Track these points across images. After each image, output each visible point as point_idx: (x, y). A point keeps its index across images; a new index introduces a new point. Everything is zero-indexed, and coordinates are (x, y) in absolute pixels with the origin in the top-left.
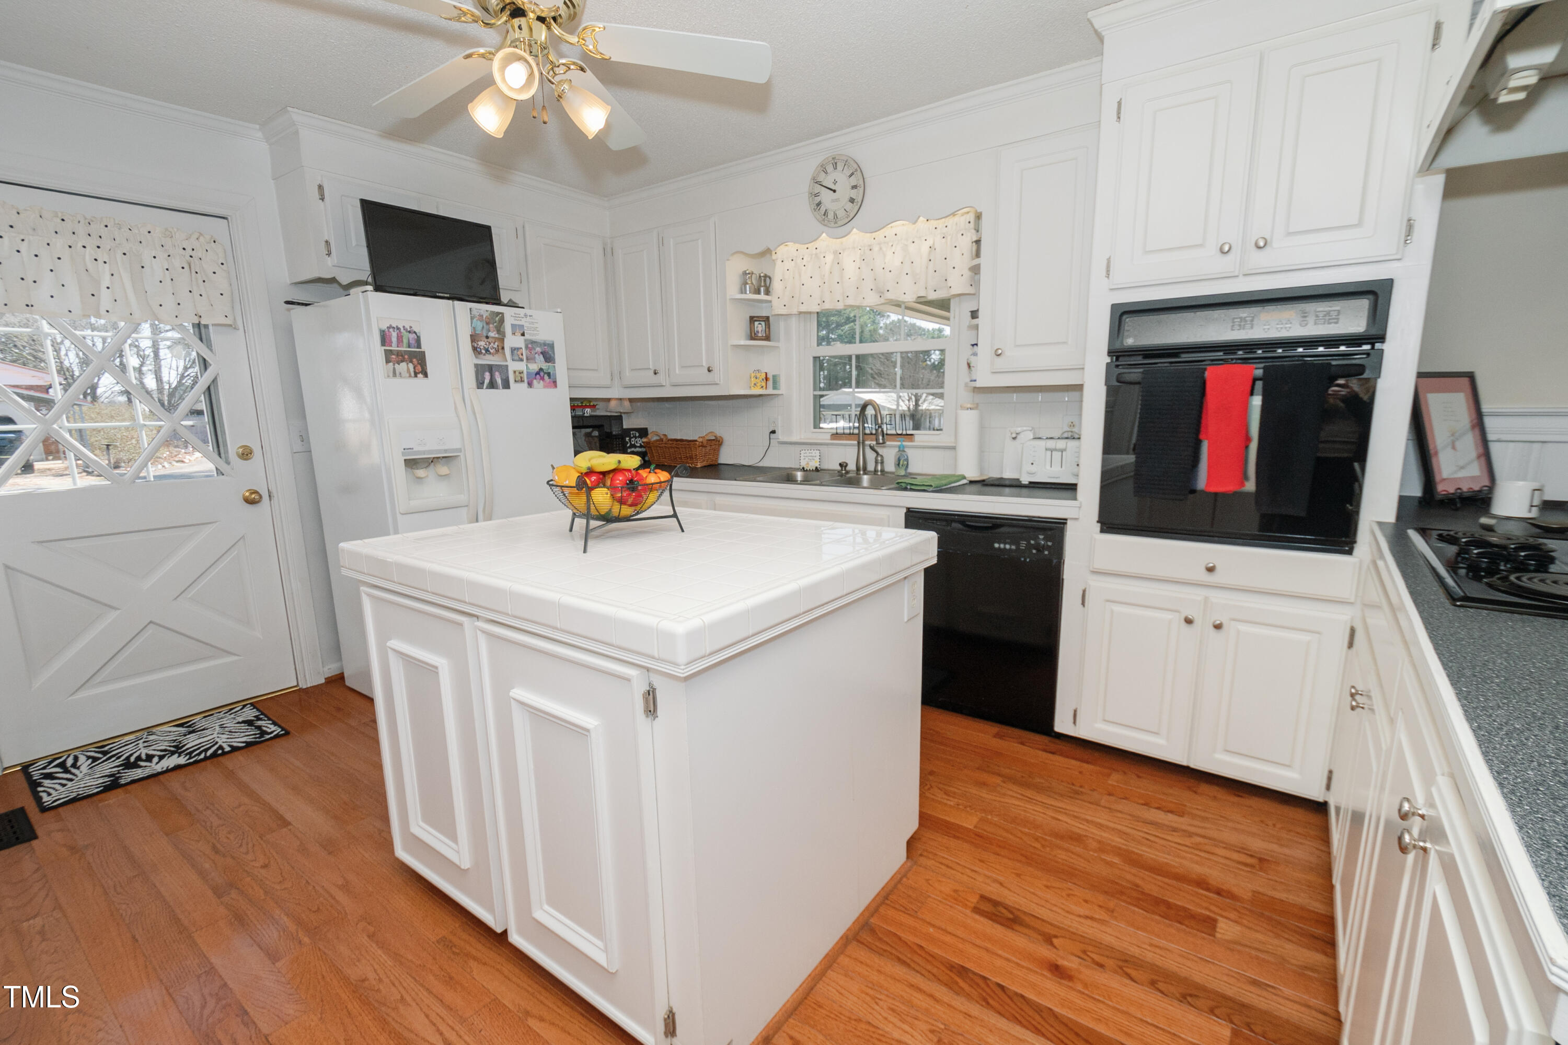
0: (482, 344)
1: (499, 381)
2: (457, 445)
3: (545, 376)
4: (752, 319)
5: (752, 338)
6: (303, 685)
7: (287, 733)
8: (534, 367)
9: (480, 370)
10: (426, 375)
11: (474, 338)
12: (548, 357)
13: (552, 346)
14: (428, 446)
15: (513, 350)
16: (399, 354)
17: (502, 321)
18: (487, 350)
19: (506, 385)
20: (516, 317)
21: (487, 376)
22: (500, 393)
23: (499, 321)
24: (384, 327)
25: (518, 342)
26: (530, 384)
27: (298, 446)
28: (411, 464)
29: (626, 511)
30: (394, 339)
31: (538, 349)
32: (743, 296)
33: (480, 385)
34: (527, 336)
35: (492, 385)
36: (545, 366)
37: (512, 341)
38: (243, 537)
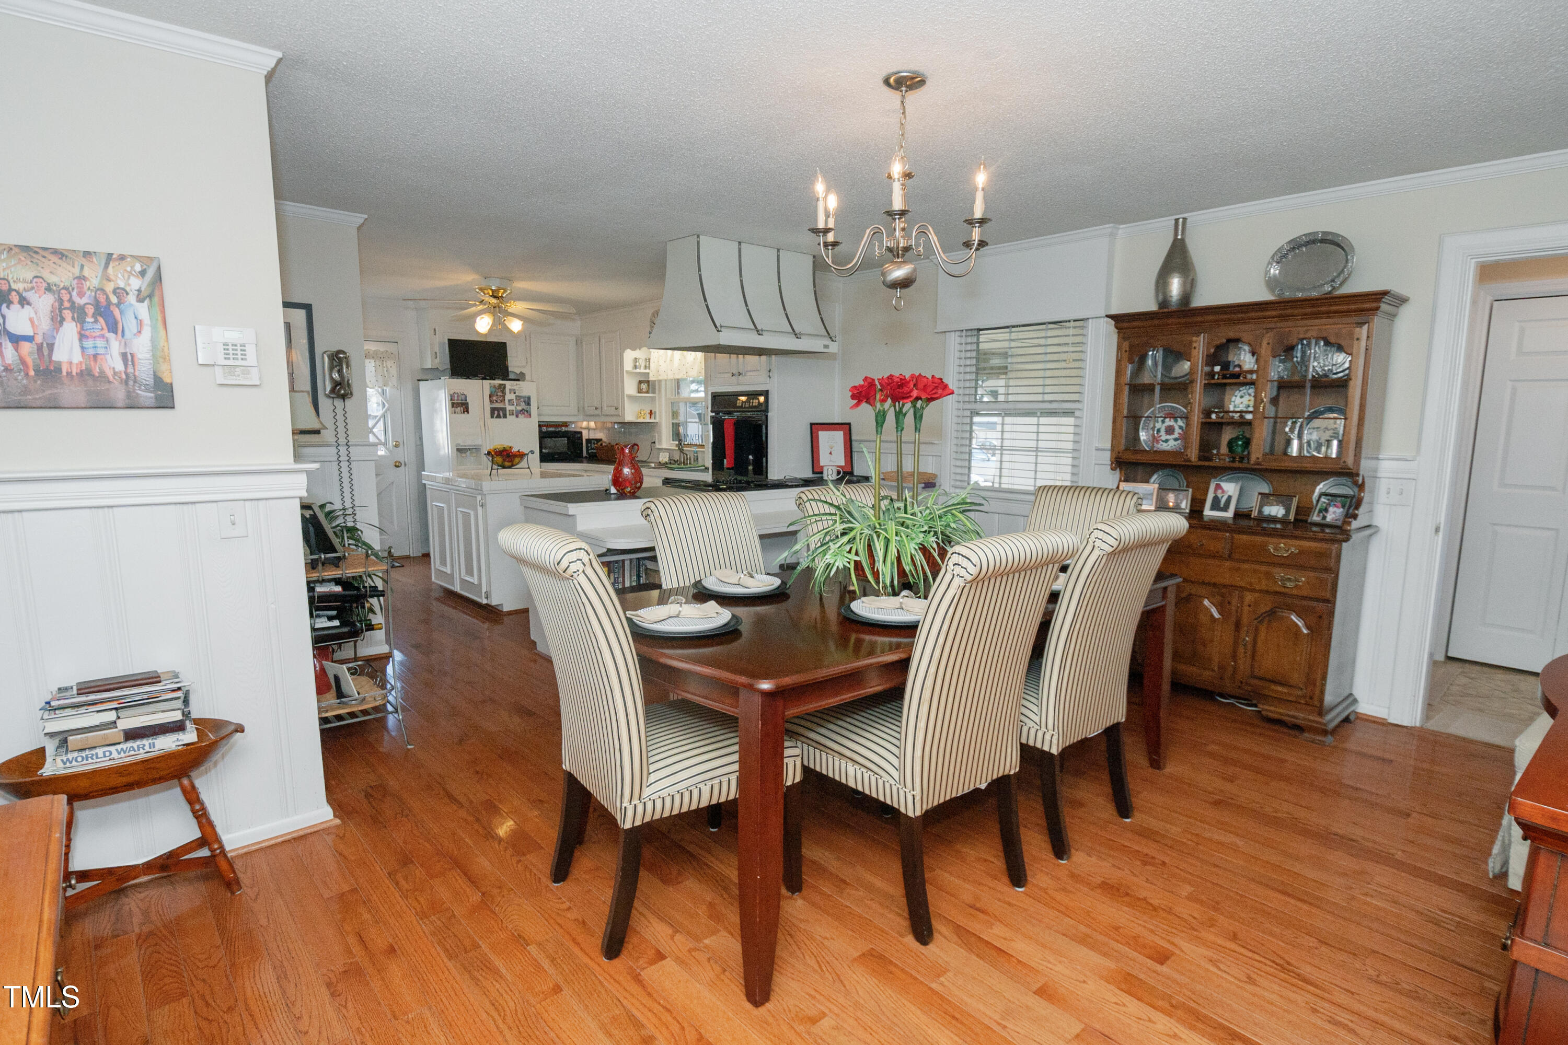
0: (494, 398)
1: (502, 415)
2: (480, 443)
3: (526, 412)
4: (640, 382)
5: (639, 393)
6: (412, 555)
7: (403, 566)
8: (519, 408)
9: (493, 410)
10: (468, 413)
11: (491, 396)
12: (529, 404)
13: (529, 398)
14: (468, 442)
15: (509, 401)
16: (458, 404)
17: (505, 387)
18: (497, 401)
19: (505, 416)
20: (512, 385)
21: (496, 412)
22: (502, 420)
23: (502, 388)
24: (452, 393)
25: (513, 397)
26: (517, 416)
27: (418, 443)
28: (461, 451)
29: (507, 464)
30: (456, 398)
31: (522, 400)
32: (635, 371)
33: (492, 417)
34: (517, 394)
35: (499, 416)
36: (525, 407)
37: (509, 396)
38: (393, 483)
